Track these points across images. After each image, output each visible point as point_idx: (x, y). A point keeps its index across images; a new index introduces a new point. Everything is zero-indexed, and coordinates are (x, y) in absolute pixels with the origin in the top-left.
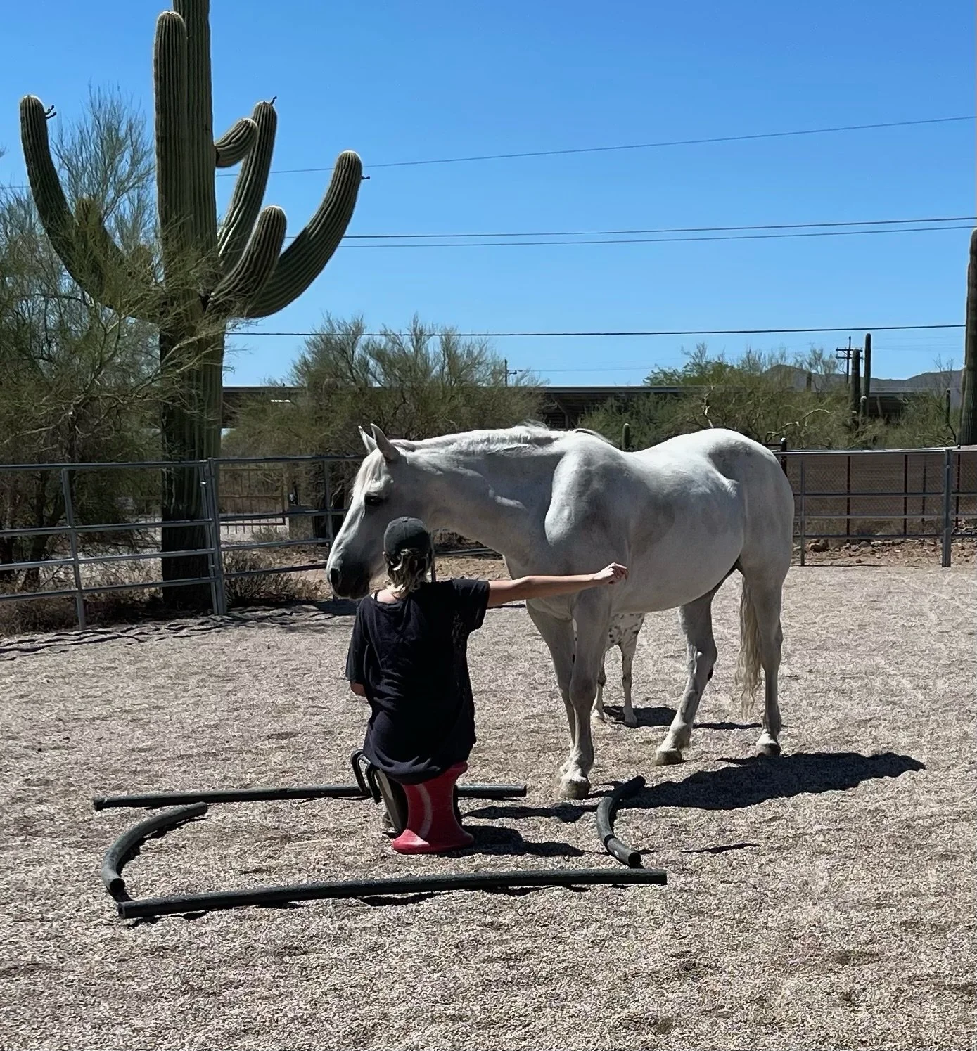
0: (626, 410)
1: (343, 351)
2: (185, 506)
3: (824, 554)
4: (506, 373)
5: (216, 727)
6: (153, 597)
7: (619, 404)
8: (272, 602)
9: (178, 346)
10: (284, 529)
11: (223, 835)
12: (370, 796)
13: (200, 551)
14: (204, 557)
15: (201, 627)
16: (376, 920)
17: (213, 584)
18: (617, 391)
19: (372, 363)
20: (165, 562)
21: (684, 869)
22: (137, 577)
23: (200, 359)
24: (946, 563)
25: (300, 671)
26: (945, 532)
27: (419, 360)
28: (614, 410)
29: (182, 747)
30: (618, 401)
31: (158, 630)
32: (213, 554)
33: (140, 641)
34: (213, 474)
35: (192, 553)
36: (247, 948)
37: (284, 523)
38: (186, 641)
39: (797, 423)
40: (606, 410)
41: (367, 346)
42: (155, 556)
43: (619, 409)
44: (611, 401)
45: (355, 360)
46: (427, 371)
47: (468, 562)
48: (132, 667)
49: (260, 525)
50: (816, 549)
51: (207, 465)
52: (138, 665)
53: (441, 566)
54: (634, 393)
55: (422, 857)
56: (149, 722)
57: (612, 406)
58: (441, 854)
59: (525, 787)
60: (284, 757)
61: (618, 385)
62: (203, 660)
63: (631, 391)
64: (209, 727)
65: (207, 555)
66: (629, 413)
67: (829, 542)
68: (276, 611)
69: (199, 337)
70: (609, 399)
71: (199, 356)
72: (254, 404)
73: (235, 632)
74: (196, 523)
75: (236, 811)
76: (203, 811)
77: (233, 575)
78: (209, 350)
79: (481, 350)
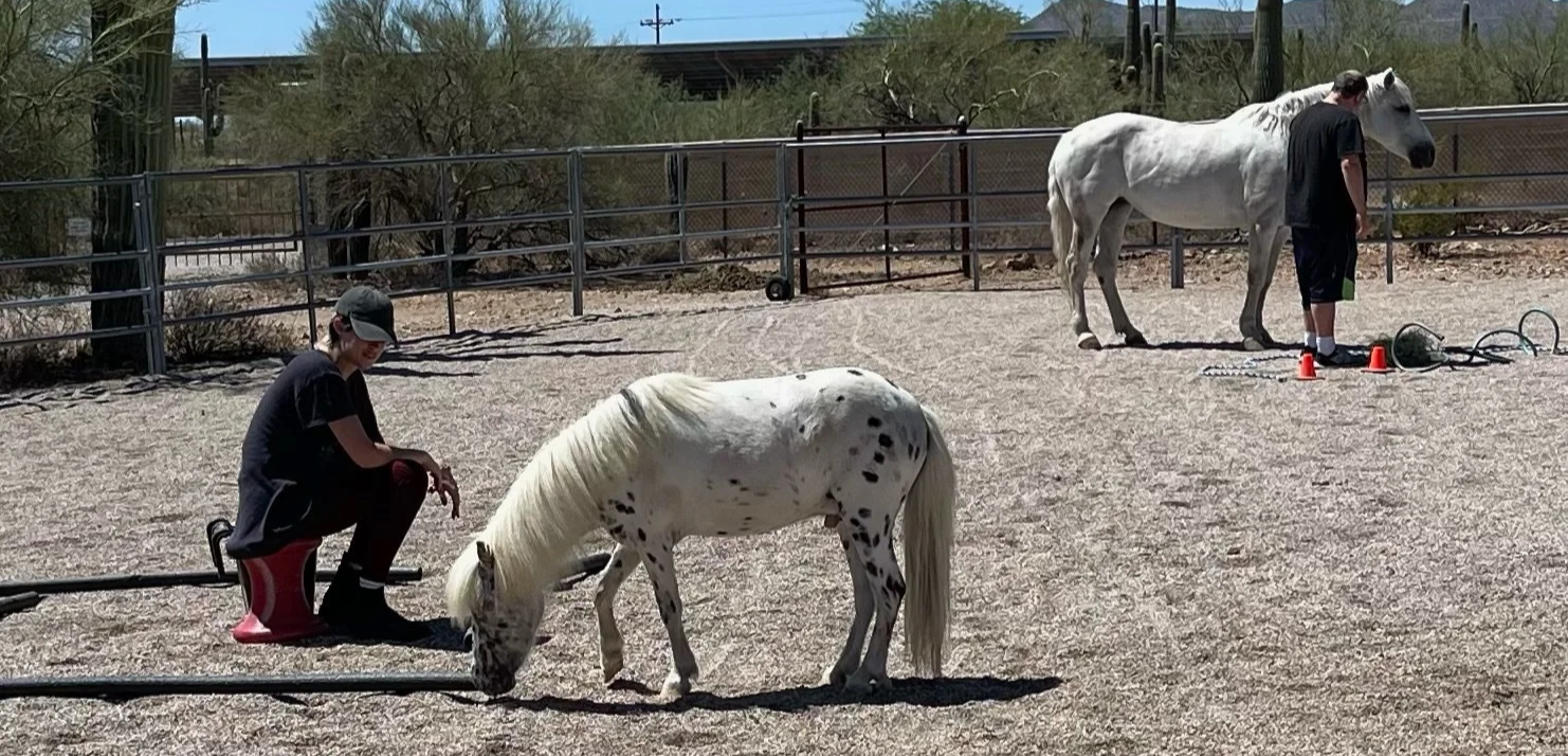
0: (822, 72)
1: (367, 17)
2: (120, 233)
3: (1026, 273)
4: (658, 24)
5: (93, 510)
6: (81, 353)
7: (812, 64)
8: (229, 357)
9: (108, 30)
10: (290, 256)
11: (49, 627)
12: (237, 583)
13: (131, 292)
14: (138, 298)
15: (129, 390)
16: (173, 709)
17: (149, 335)
18: (808, 46)
19: (406, 32)
20: (96, 306)
21: (561, 654)
22: (59, 326)
23: (139, 45)
24: (1178, 284)
25: (231, 442)
26: (1174, 240)
27: (472, 25)
28: (804, 72)
29: (42, 533)
30: (811, 59)
31: (70, 394)
32: (148, 296)
33: (43, 409)
34: (149, 192)
35: (119, 294)
36: (19, 737)
37: (296, 249)
38: (101, 409)
39: (1014, 90)
40: (793, 72)
41: (399, 10)
42: (82, 299)
43: (812, 72)
44: (800, 59)
45: (383, 29)
46: (483, 37)
47: (530, 295)
48: (22, 441)
49: (252, 252)
50: (1016, 267)
51: (142, 182)
52: (32, 439)
53: (491, 302)
54: (833, 48)
55: (263, 646)
56: (15, 506)
57: (801, 67)
58: (284, 643)
59: (420, 569)
60: (159, 542)
61: (811, 37)
62: (116, 431)
63: (832, 45)
64: (85, 509)
65: (140, 297)
66: (826, 76)
67: (1037, 258)
68: (232, 367)
69: (135, 18)
70: (797, 57)
71: (135, 42)
72: (247, 91)
73: (167, 396)
74: (126, 255)
75: (75, 601)
76: (34, 602)
77: (182, 321)
78: (147, 34)
79: (553, 10)
